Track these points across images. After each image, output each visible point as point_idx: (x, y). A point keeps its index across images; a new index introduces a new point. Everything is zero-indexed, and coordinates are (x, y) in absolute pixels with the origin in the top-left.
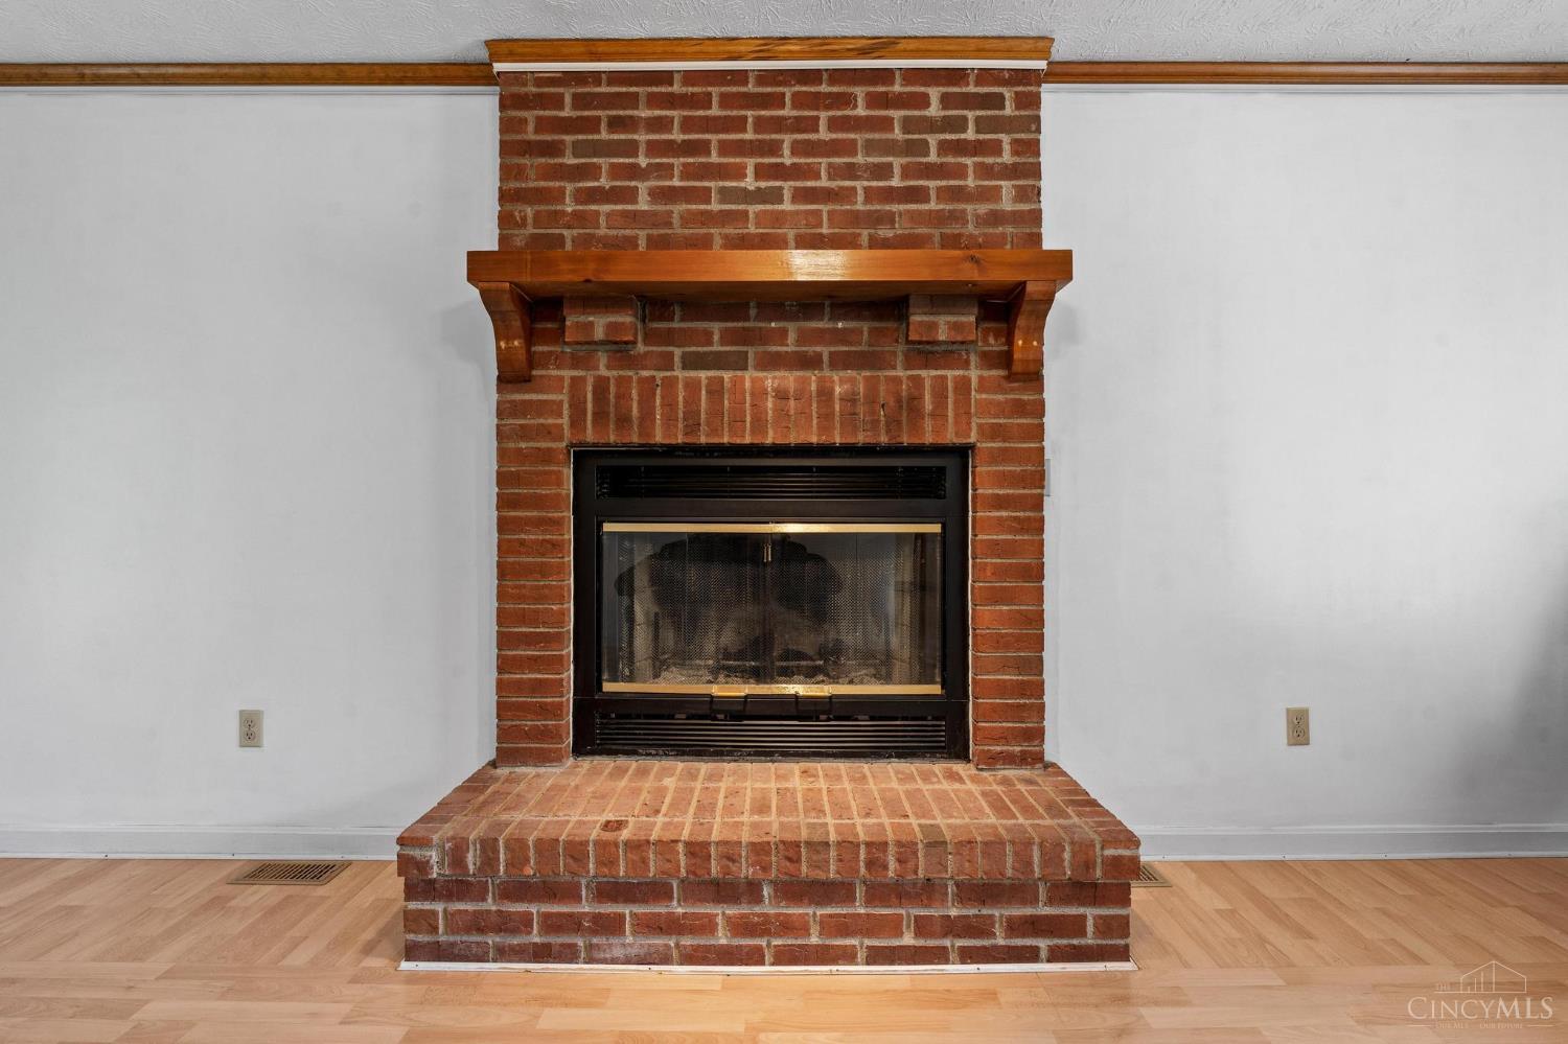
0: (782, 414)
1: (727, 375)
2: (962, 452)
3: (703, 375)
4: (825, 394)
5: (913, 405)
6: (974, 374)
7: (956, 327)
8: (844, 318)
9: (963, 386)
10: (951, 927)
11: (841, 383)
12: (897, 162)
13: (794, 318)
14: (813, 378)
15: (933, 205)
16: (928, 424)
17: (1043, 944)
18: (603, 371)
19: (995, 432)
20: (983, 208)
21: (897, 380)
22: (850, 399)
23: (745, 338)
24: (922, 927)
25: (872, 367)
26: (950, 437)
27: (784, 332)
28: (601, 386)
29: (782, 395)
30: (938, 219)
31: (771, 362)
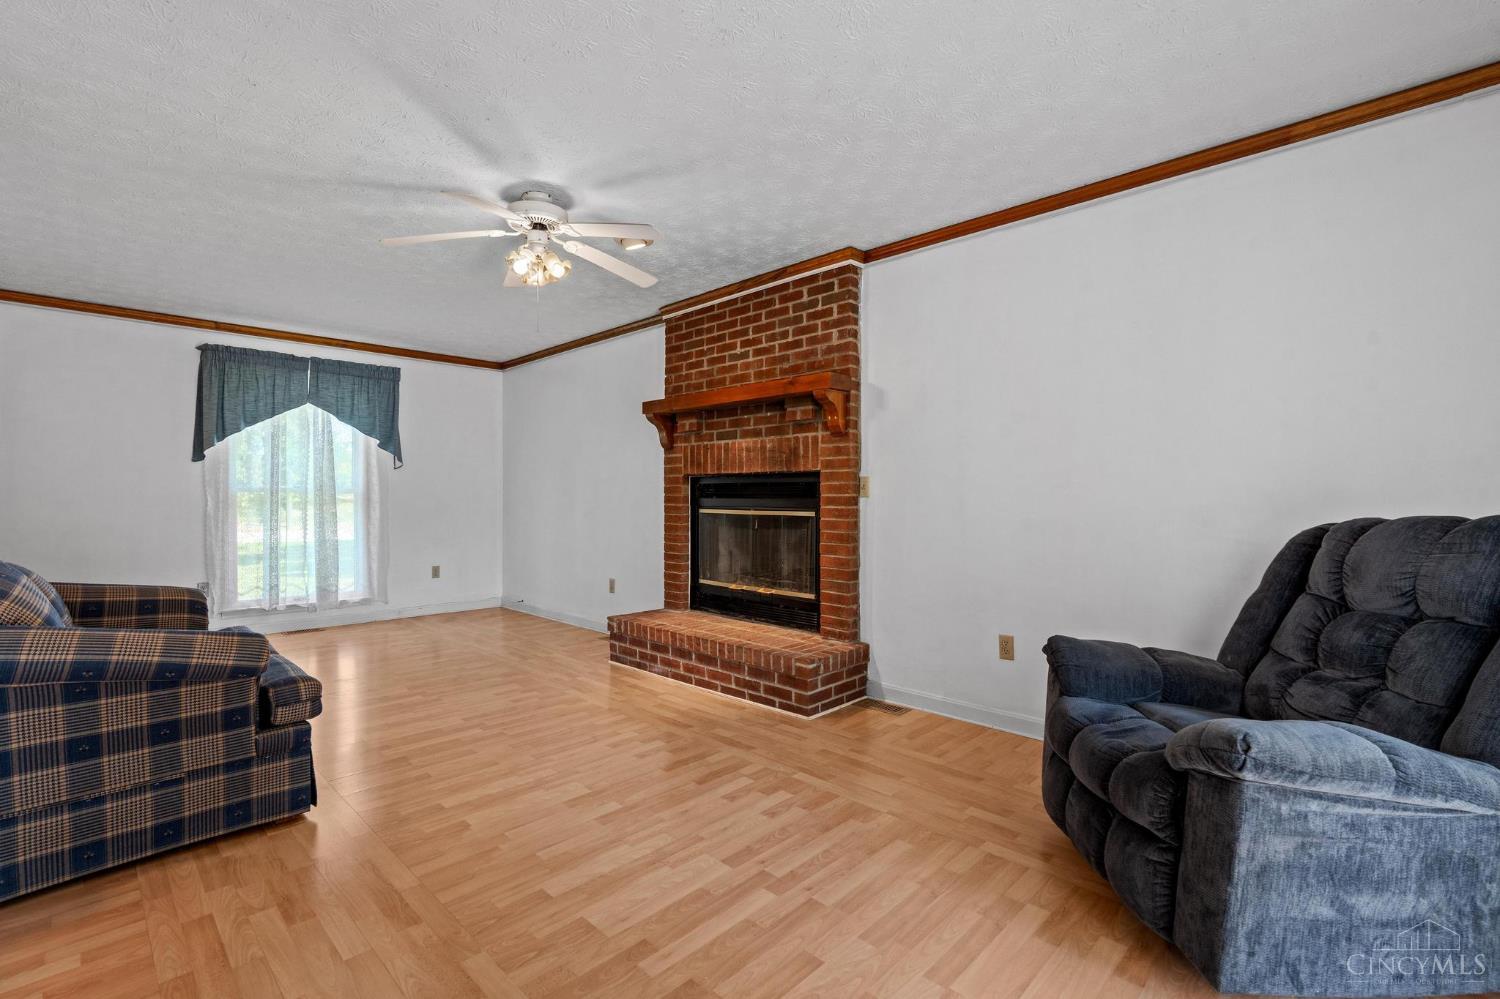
0: (749, 459)
1: (730, 442)
2: (817, 474)
3: (723, 442)
4: (763, 447)
5: (794, 452)
6: (820, 434)
7: (803, 412)
8: (770, 411)
9: (815, 439)
10: (748, 685)
11: (769, 442)
12: (790, 329)
13: (752, 413)
14: (759, 440)
15: (805, 348)
16: (802, 461)
17: (777, 700)
18: (694, 443)
19: (828, 464)
20: (824, 346)
21: (789, 440)
22: (772, 450)
23: (734, 424)
24: (738, 682)
25: (780, 434)
26: (810, 468)
27: (749, 419)
28: (692, 447)
29: (748, 450)
30: (806, 355)
31: (745, 435)
